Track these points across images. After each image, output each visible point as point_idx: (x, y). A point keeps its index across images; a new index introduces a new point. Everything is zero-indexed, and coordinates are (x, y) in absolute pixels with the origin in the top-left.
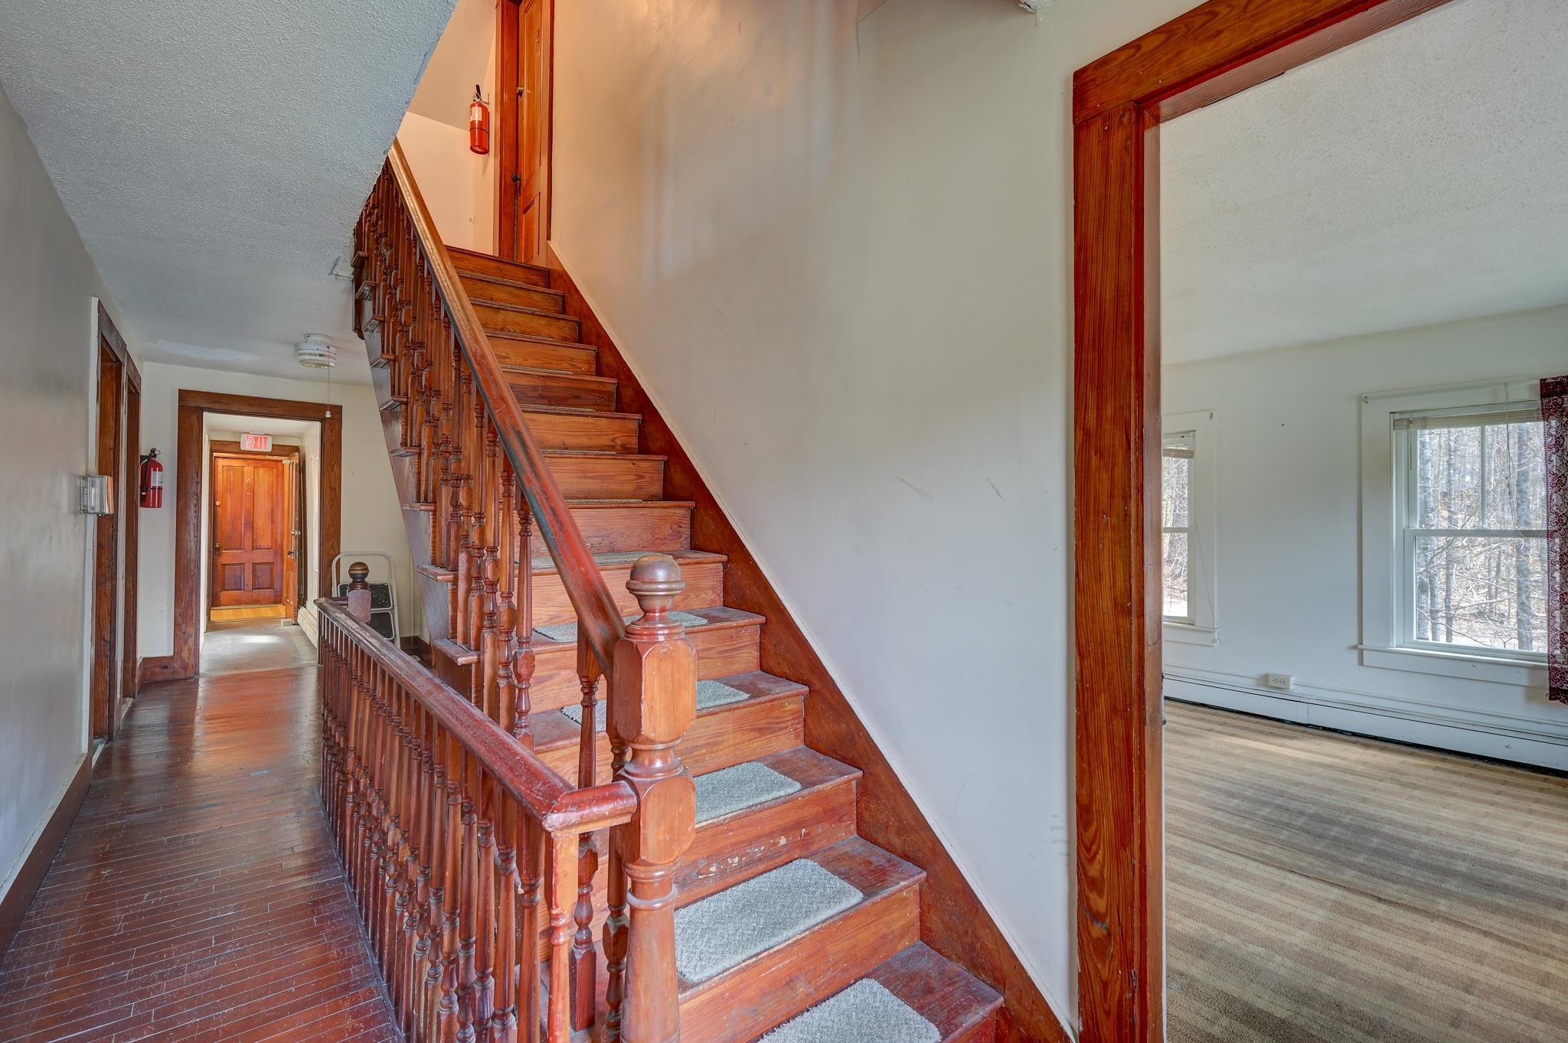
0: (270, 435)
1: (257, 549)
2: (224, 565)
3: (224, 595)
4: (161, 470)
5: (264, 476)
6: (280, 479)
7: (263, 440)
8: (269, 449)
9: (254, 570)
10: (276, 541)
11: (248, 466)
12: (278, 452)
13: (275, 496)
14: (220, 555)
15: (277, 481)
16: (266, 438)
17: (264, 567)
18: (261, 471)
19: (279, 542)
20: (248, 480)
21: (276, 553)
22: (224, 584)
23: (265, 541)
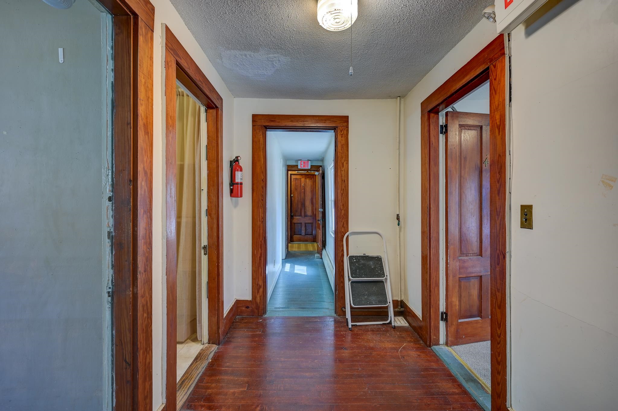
0: (309, 160)
1: (306, 216)
2: (294, 223)
3: (295, 237)
4: (241, 170)
5: (309, 182)
6: (315, 183)
7: (307, 163)
8: (309, 168)
9: (305, 226)
10: (313, 213)
11: (303, 178)
12: (313, 169)
13: (313, 191)
14: (293, 218)
15: (314, 184)
16: (308, 162)
17: (309, 225)
18: (308, 180)
19: (315, 213)
20: (303, 184)
21: (313, 218)
22: (295, 232)
23: (309, 213)
